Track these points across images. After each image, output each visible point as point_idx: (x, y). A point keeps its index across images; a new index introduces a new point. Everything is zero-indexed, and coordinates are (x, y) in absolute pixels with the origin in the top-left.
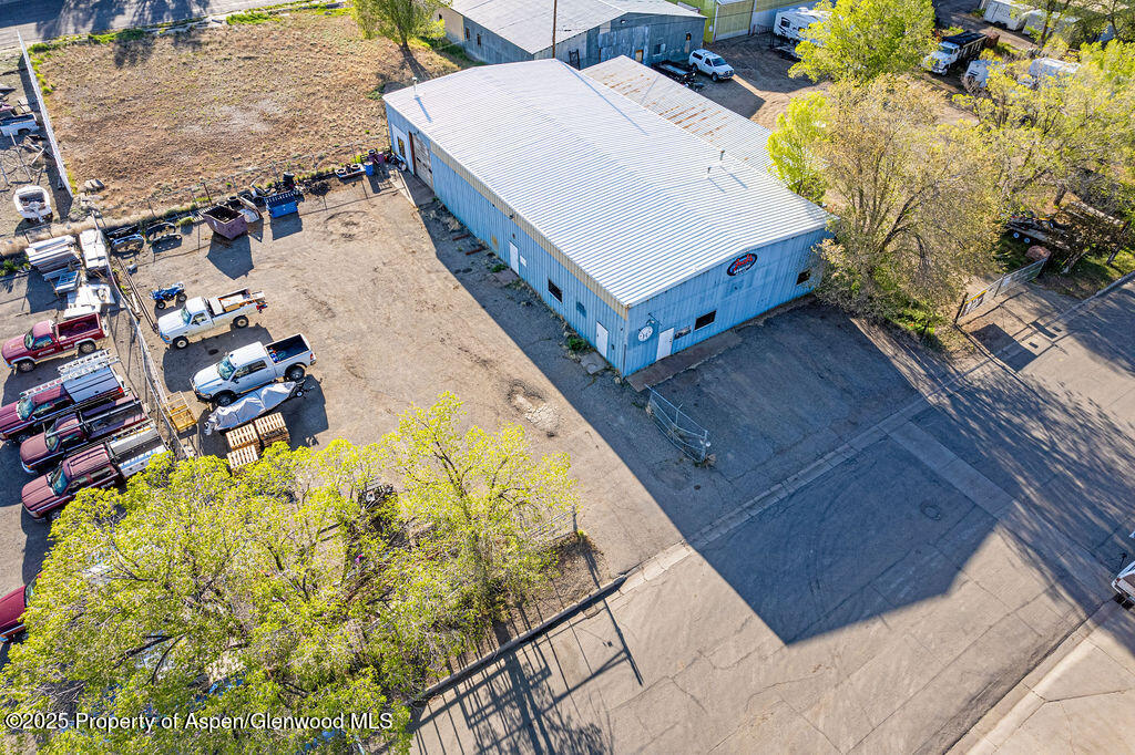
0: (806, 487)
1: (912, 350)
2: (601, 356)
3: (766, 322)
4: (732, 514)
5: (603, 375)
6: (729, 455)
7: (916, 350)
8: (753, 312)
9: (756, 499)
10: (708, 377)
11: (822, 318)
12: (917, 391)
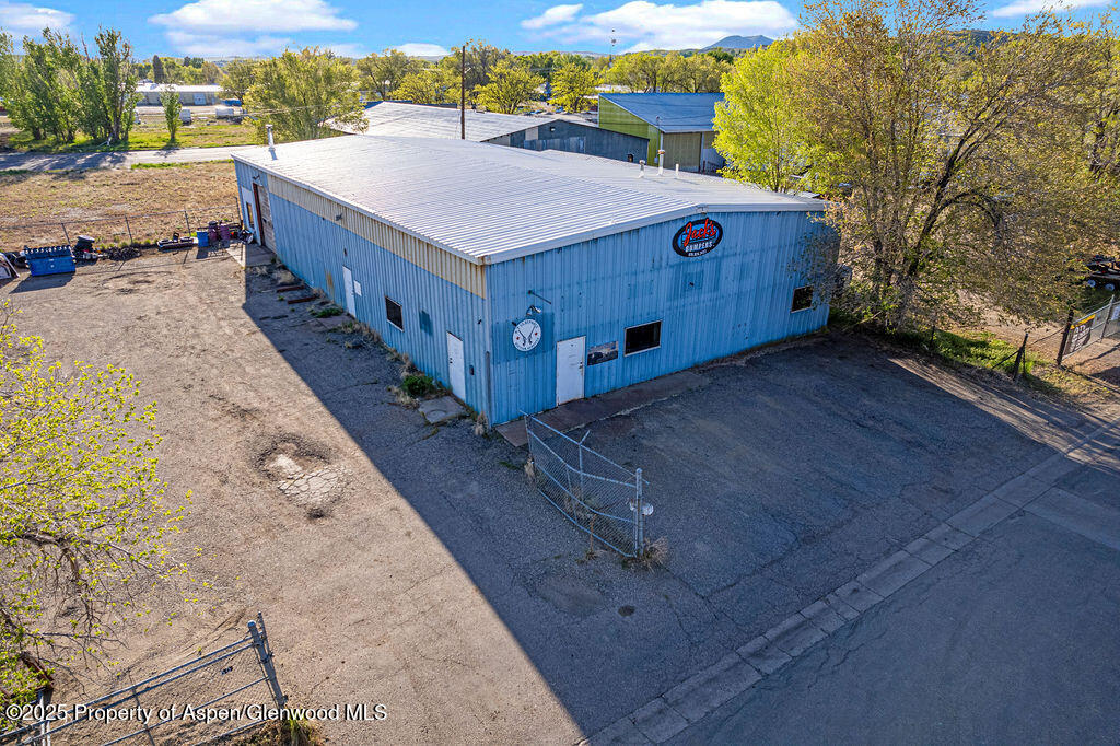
1: (1006, 393)
2: (457, 400)
3: (748, 362)
5: (454, 425)
6: (699, 546)
7: (1011, 392)
8: (725, 348)
10: (652, 425)
11: (840, 358)
12: (1045, 445)
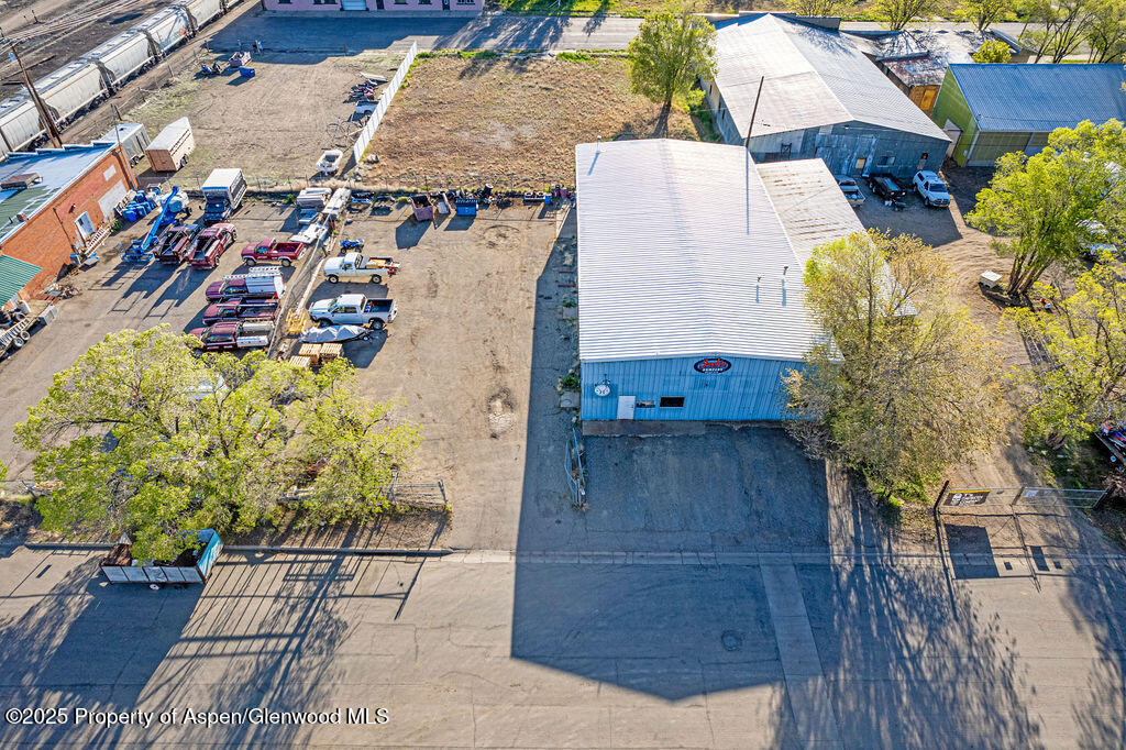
0: (645, 566)
1: (860, 511)
2: (580, 398)
4: (566, 553)
5: (568, 412)
8: (735, 416)
9: (595, 553)
10: (649, 449)
12: (827, 544)
